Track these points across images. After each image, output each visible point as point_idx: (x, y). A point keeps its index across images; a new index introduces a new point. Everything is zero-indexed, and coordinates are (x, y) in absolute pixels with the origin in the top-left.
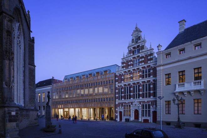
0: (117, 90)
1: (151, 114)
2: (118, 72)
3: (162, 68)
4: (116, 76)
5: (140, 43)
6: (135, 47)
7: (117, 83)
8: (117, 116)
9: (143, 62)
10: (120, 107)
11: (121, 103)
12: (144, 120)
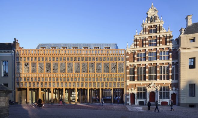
0: (128, 69)
1: (170, 96)
2: (130, 50)
3: (186, 51)
4: (127, 54)
5: (157, 23)
6: (151, 26)
7: (128, 62)
8: (128, 98)
9: (161, 43)
10: (133, 89)
11: (134, 84)
12: (162, 103)
